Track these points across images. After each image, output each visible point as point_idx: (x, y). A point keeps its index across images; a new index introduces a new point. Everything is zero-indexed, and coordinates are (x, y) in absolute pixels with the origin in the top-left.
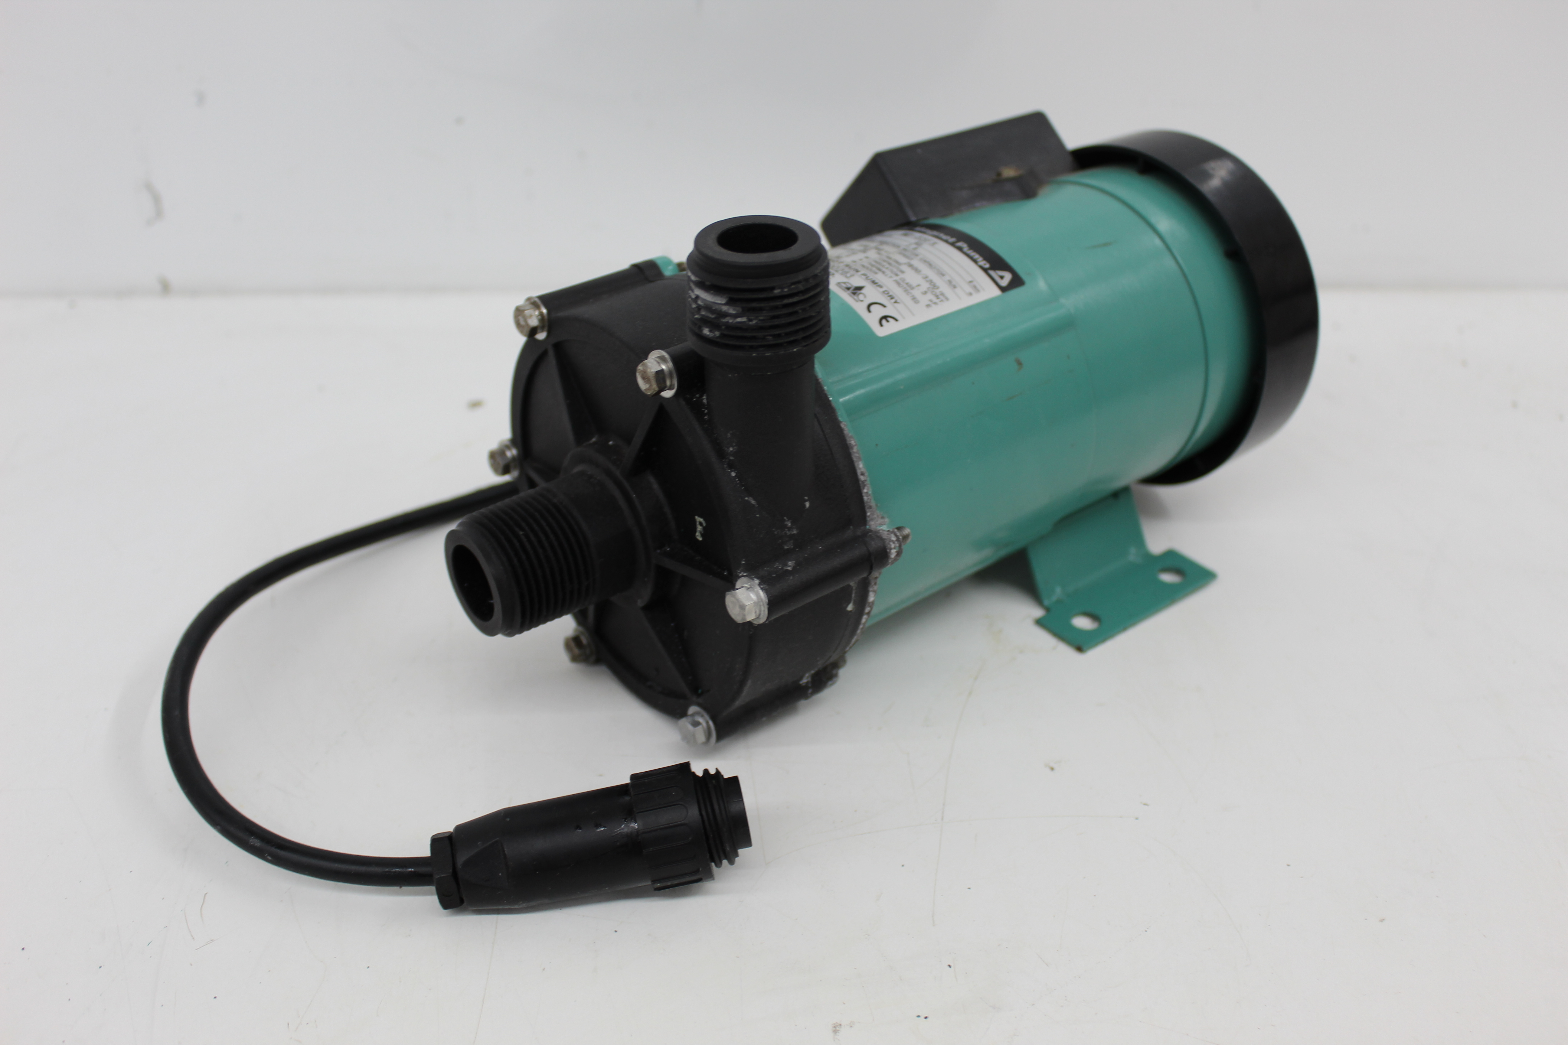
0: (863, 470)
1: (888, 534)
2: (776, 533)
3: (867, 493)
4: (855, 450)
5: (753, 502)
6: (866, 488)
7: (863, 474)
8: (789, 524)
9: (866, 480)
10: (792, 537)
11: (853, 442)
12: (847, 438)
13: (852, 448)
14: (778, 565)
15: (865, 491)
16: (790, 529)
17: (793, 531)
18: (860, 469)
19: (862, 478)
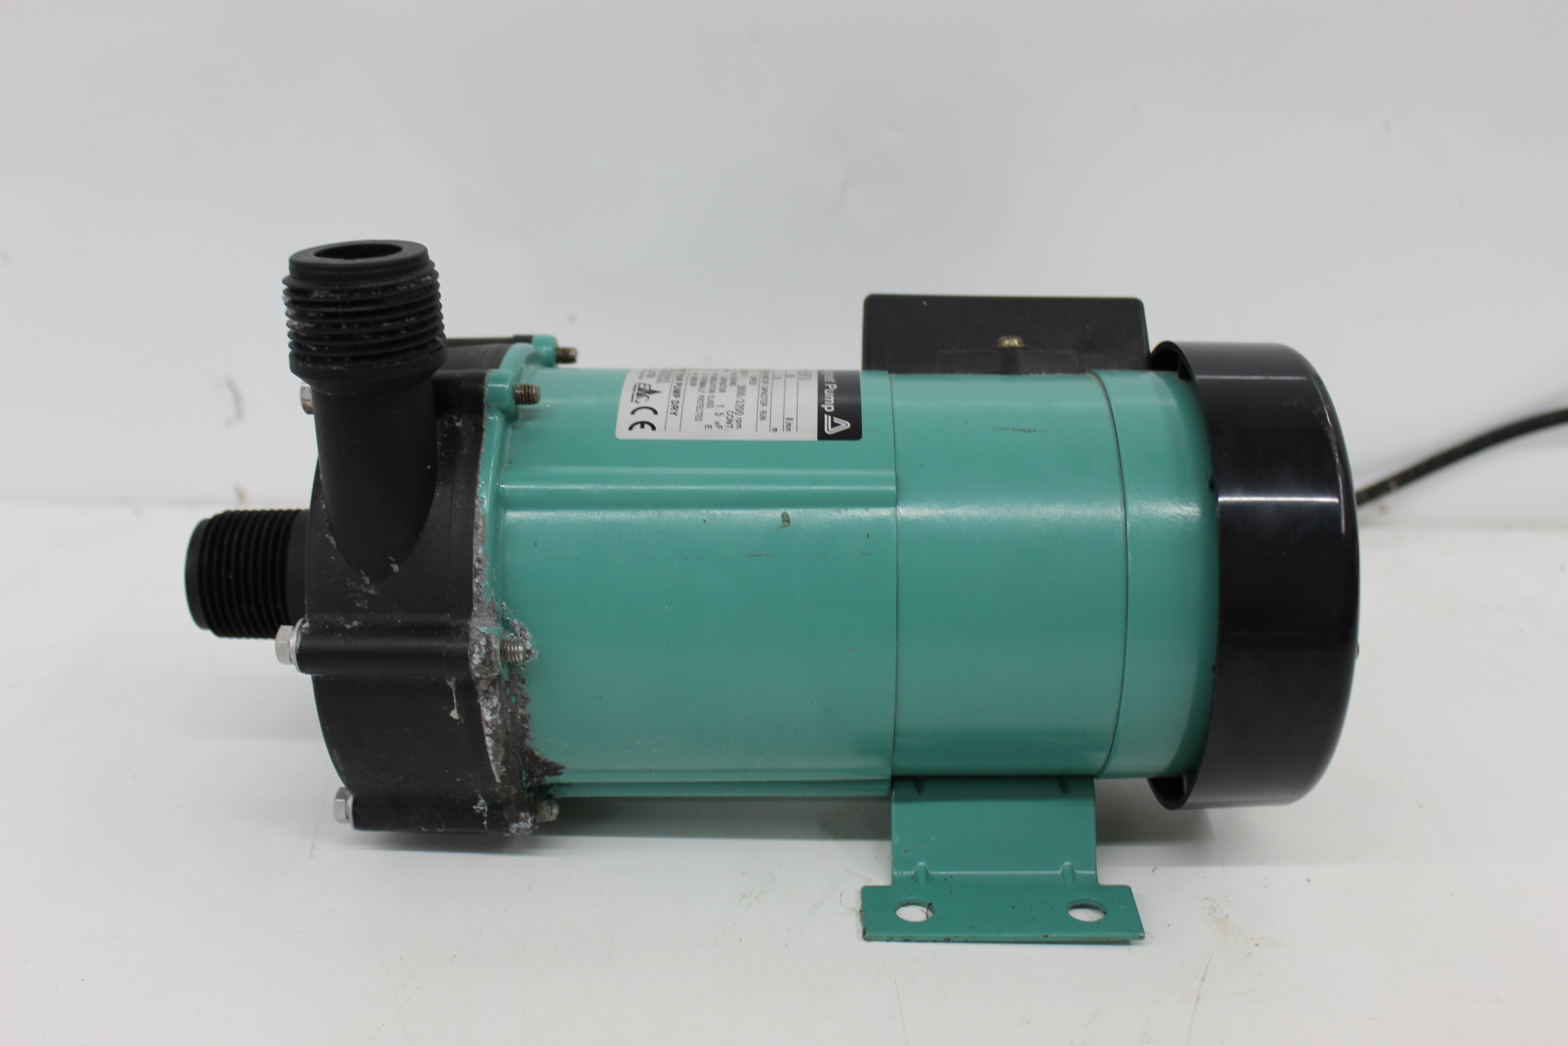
0: (481, 557)
1: (479, 636)
2: (349, 584)
3: (478, 584)
4: (480, 531)
5: (333, 541)
6: (478, 577)
7: (479, 561)
8: (368, 581)
9: (481, 570)
10: (367, 596)
11: (481, 523)
12: (476, 516)
13: (477, 529)
14: (341, 620)
15: (477, 580)
16: (366, 586)
17: (370, 590)
18: (477, 554)
19: (477, 565)
